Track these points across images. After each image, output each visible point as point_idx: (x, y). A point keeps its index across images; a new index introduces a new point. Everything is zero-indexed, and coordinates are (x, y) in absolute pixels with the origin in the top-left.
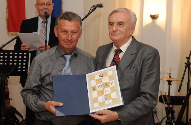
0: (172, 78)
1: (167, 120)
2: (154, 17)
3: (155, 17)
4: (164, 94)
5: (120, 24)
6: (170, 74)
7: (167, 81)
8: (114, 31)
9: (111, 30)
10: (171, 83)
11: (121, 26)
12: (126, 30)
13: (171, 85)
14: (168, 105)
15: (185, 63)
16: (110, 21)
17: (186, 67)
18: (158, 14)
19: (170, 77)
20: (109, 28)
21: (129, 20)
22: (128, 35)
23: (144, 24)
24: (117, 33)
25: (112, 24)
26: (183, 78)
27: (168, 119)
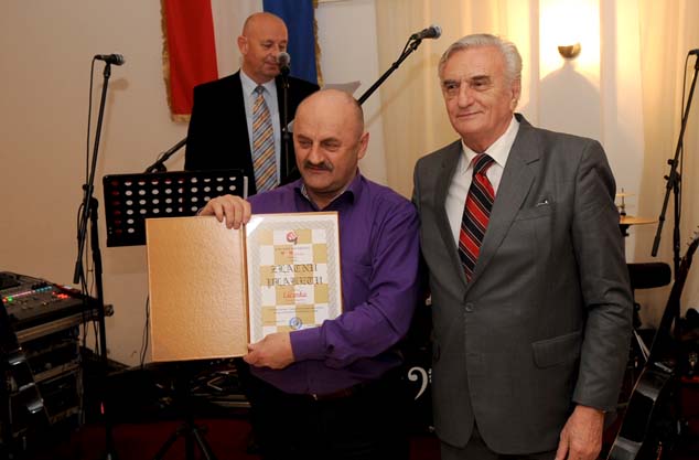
0: (630, 217)
2: (568, 53)
3: (572, 52)
5: (477, 82)
6: (623, 207)
8: (462, 108)
9: (452, 104)
10: (627, 231)
11: (482, 87)
12: (499, 99)
13: (628, 235)
15: (666, 177)
16: (447, 78)
17: (669, 188)
18: (579, 45)
19: (623, 214)
20: (448, 100)
21: (501, 68)
22: (504, 112)
23: (544, 74)
24: (472, 110)
25: (452, 87)
26: (662, 219)
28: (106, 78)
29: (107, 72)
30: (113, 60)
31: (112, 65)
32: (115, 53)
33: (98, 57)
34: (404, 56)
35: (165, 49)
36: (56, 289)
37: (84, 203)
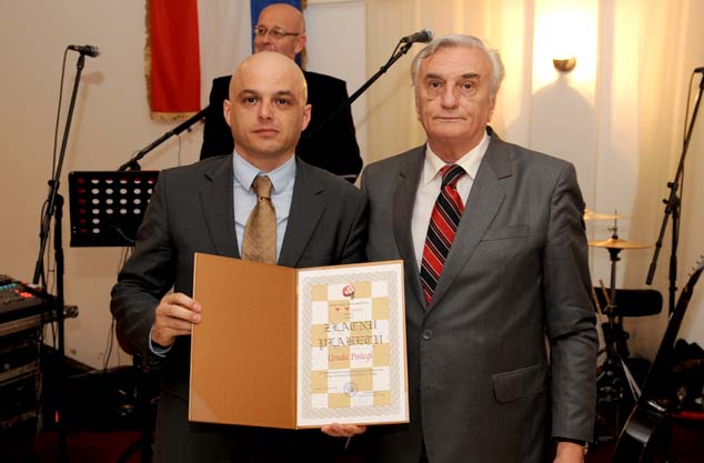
0: (623, 241)
1: (607, 360)
2: (563, 67)
3: (568, 66)
4: (598, 285)
6: (615, 229)
7: (607, 251)
10: (619, 255)
14: (609, 316)
15: (665, 201)
17: (667, 212)
18: (574, 59)
19: (615, 237)
23: (536, 87)
26: (659, 245)
27: (609, 357)
28: (80, 70)
29: (81, 63)
30: (87, 51)
31: (86, 57)
32: (90, 44)
33: (72, 48)
34: (392, 60)
35: (147, 45)
36: (19, 287)
37: (49, 200)
